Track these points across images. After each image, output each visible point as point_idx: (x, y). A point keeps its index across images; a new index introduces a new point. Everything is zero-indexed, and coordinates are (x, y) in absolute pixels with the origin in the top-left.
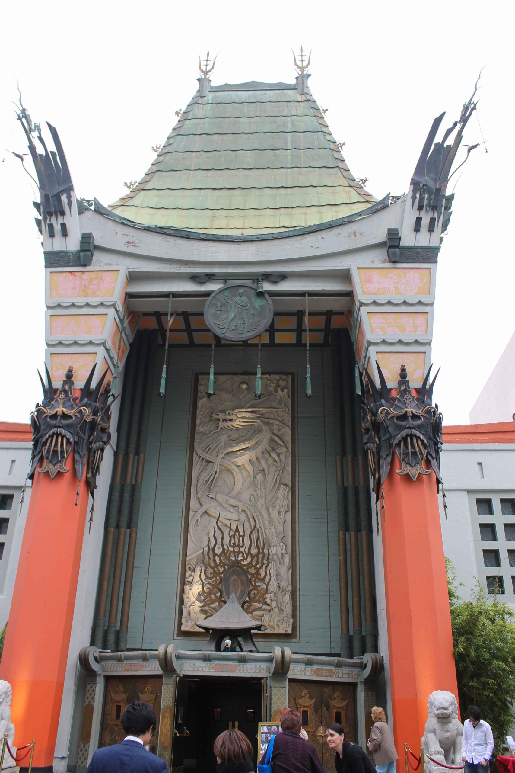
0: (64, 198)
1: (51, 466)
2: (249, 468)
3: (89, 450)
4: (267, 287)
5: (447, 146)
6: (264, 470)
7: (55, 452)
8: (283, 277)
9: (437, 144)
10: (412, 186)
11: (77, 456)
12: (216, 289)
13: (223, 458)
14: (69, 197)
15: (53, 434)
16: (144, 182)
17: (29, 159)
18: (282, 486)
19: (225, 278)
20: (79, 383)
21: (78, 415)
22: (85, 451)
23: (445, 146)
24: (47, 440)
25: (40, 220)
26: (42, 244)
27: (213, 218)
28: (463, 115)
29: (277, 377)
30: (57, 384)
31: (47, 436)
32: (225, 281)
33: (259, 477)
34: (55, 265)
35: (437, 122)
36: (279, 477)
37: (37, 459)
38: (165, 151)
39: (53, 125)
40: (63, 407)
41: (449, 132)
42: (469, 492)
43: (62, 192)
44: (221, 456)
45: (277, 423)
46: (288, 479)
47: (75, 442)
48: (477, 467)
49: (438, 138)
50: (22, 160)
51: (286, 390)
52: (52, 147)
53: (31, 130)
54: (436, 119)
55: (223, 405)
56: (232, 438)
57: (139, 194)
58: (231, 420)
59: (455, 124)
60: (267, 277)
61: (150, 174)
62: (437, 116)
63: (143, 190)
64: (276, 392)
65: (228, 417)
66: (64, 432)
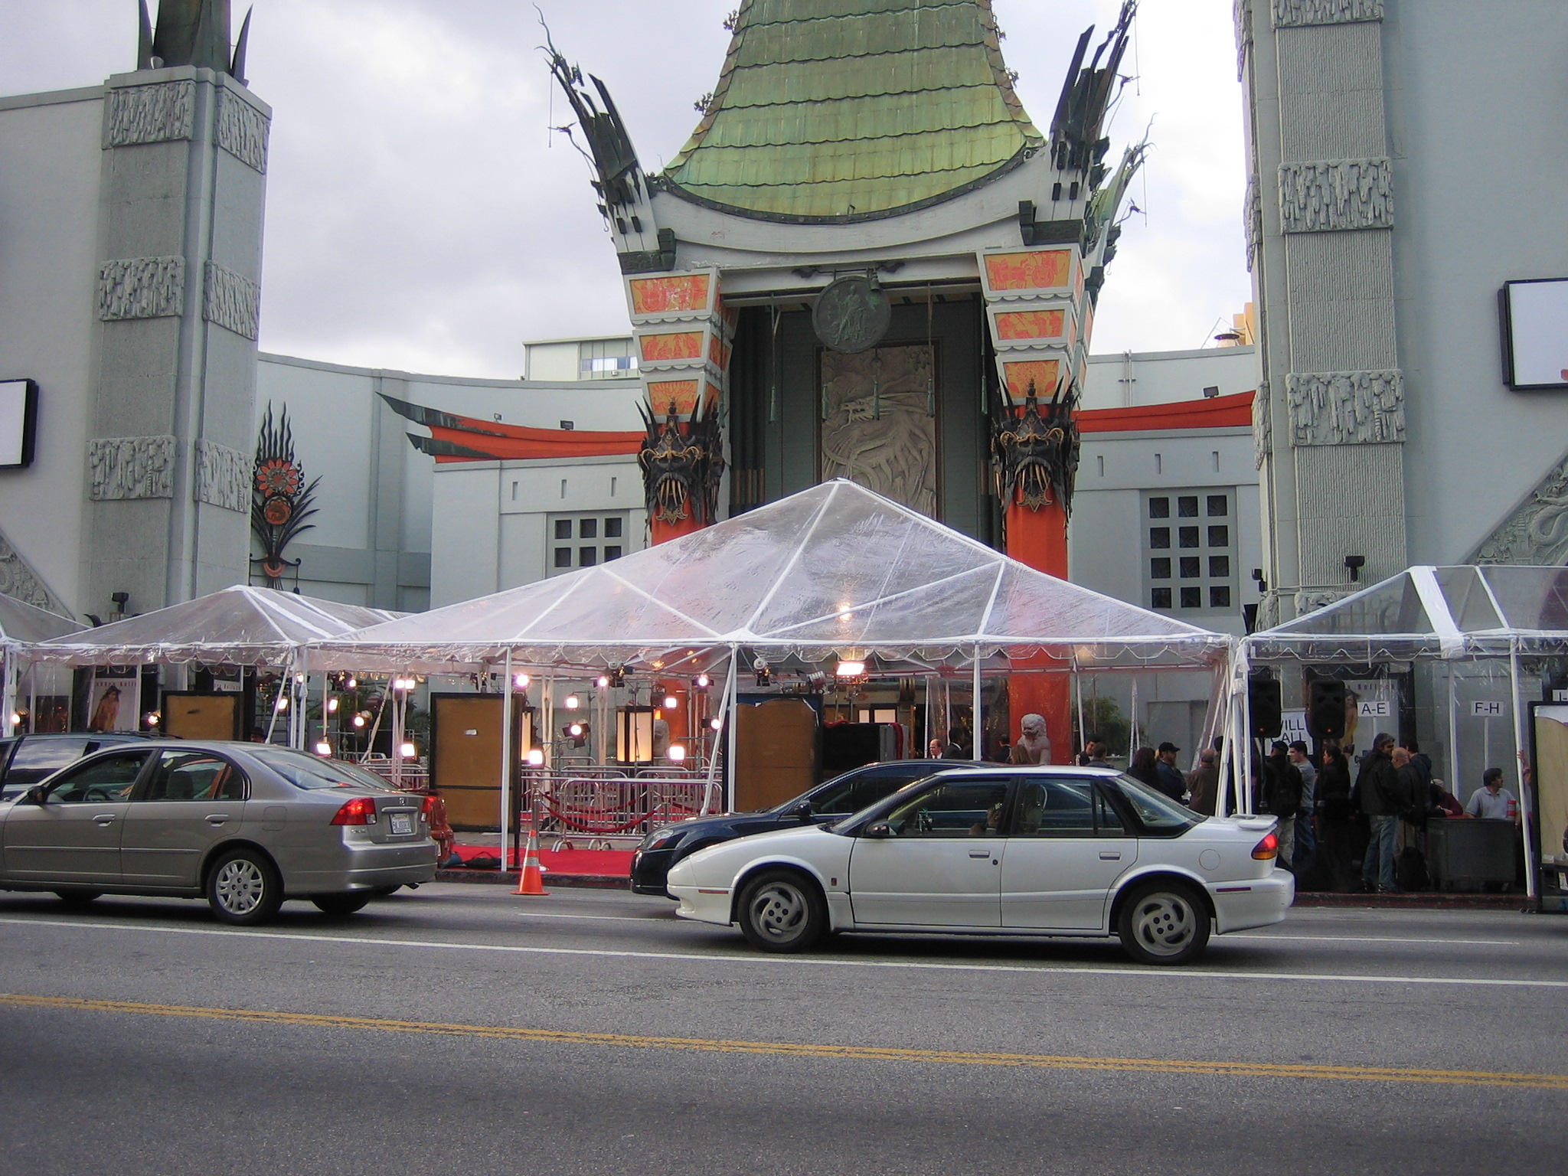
0: (629, 179)
1: (669, 513)
2: (887, 469)
3: (705, 489)
4: (885, 278)
5: (1098, 71)
6: (903, 472)
7: (671, 497)
8: (899, 265)
9: (1083, 71)
10: (1053, 134)
11: (694, 498)
12: (825, 285)
13: (856, 459)
14: (635, 177)
15: (666, 479)
16: (722, 91)
17: (578, 131)
18: (924, 491)
19: (834, 270)
20: (686, 417)
21: (688, 456)
22: (701, 493)
23: (1096, 72)
24: (660, 486)
25: (604, 207)
26: (612, 239)
27: (814, 162)
28: (1122, 20)
29: (916, 348)
30: (661, 418)
31: (660, 481)
32: (835, 273)
33: (899, 481)
34: (633, 271)
35: (1085, 38)
36: (921, 479)
37: (653, 503)
38: (743, 24)
39: (598, 78)
40: (672, 449)
41: (1101, 49)
42: (1141, 490)
43: (624, 172)
44: (853, 457)
45: (919, 411)
46: (932, 480)
47: (689, 485)
48: (1154, 460)
49: (1086, 63)
50: (570, 133)
51: (928, 367)
52: (602, 109)
53: (570, 82)
54: (1082, 35)
55: (853, 391)
56: (865, 433)
57: (718, 119)
58: (862, 410)
59: (1111, 35)
60: (883, 266)
61: (729, 75)
62: (1084, 30)
63: (722, 109)
64: (916, 370)
65: (859, 407)
66: (676, 476)
